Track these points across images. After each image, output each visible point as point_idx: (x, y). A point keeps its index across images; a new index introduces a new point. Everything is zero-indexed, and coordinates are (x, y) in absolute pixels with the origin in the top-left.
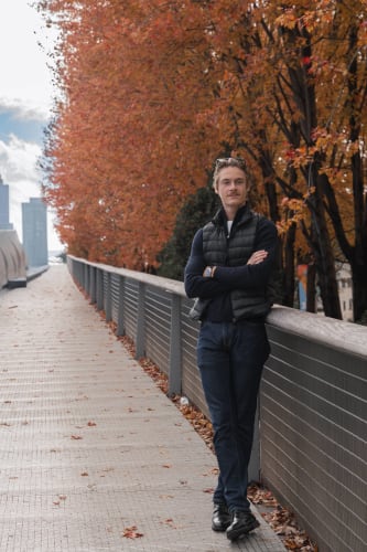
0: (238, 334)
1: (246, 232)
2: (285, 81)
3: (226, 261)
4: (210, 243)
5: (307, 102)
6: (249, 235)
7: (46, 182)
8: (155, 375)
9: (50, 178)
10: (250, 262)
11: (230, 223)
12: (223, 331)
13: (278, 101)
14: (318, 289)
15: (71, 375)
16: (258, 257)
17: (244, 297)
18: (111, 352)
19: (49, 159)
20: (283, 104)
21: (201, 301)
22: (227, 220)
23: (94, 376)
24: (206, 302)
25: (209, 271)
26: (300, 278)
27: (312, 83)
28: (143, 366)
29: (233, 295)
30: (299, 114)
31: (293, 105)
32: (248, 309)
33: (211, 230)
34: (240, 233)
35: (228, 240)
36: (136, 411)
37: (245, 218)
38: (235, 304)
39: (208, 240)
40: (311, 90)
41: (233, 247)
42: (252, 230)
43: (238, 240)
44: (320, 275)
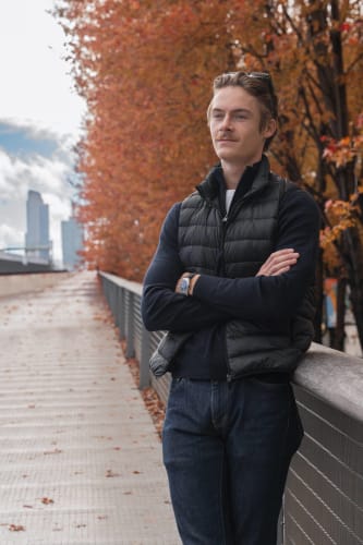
0: (241, 405)
1: (259, 211)
2: (314, 82)
3: (217, 266)
4: (191, 229)
5: (338, 102)
6: (262, 218)
7: (76, 199)
8: (156, 413)
9: (80, 195)
10: (265, 271)
11: (230, 194)
12: (210, 399)
13: (307, 105)
14: (348, 303)
15: (54, 413)
16: (280, 262)
17: (249, 334)
18: (113, 379)
19: (79, 175)
20: (312, 108)
21: (170, 338)
22: (226, 188)
23: (81, 415)
24: (180, 340)
25: (186, 283)
26: (328, 291)
27: (342, 81)
28: (146, 400)
29: (230, 329)
30: (328, 116)
31: (322, 106)
32: (258, 358)
33: (196, 206)
34: (248, 212)
35: (225, 226)
36: (117, 475)
37: (257, 185)
38: (232, 345)
39: (187, 224)
40: (342, 89)
41: (231, 240)
42: (271, 209)
43: (243, 227)
44: (352, 289)
